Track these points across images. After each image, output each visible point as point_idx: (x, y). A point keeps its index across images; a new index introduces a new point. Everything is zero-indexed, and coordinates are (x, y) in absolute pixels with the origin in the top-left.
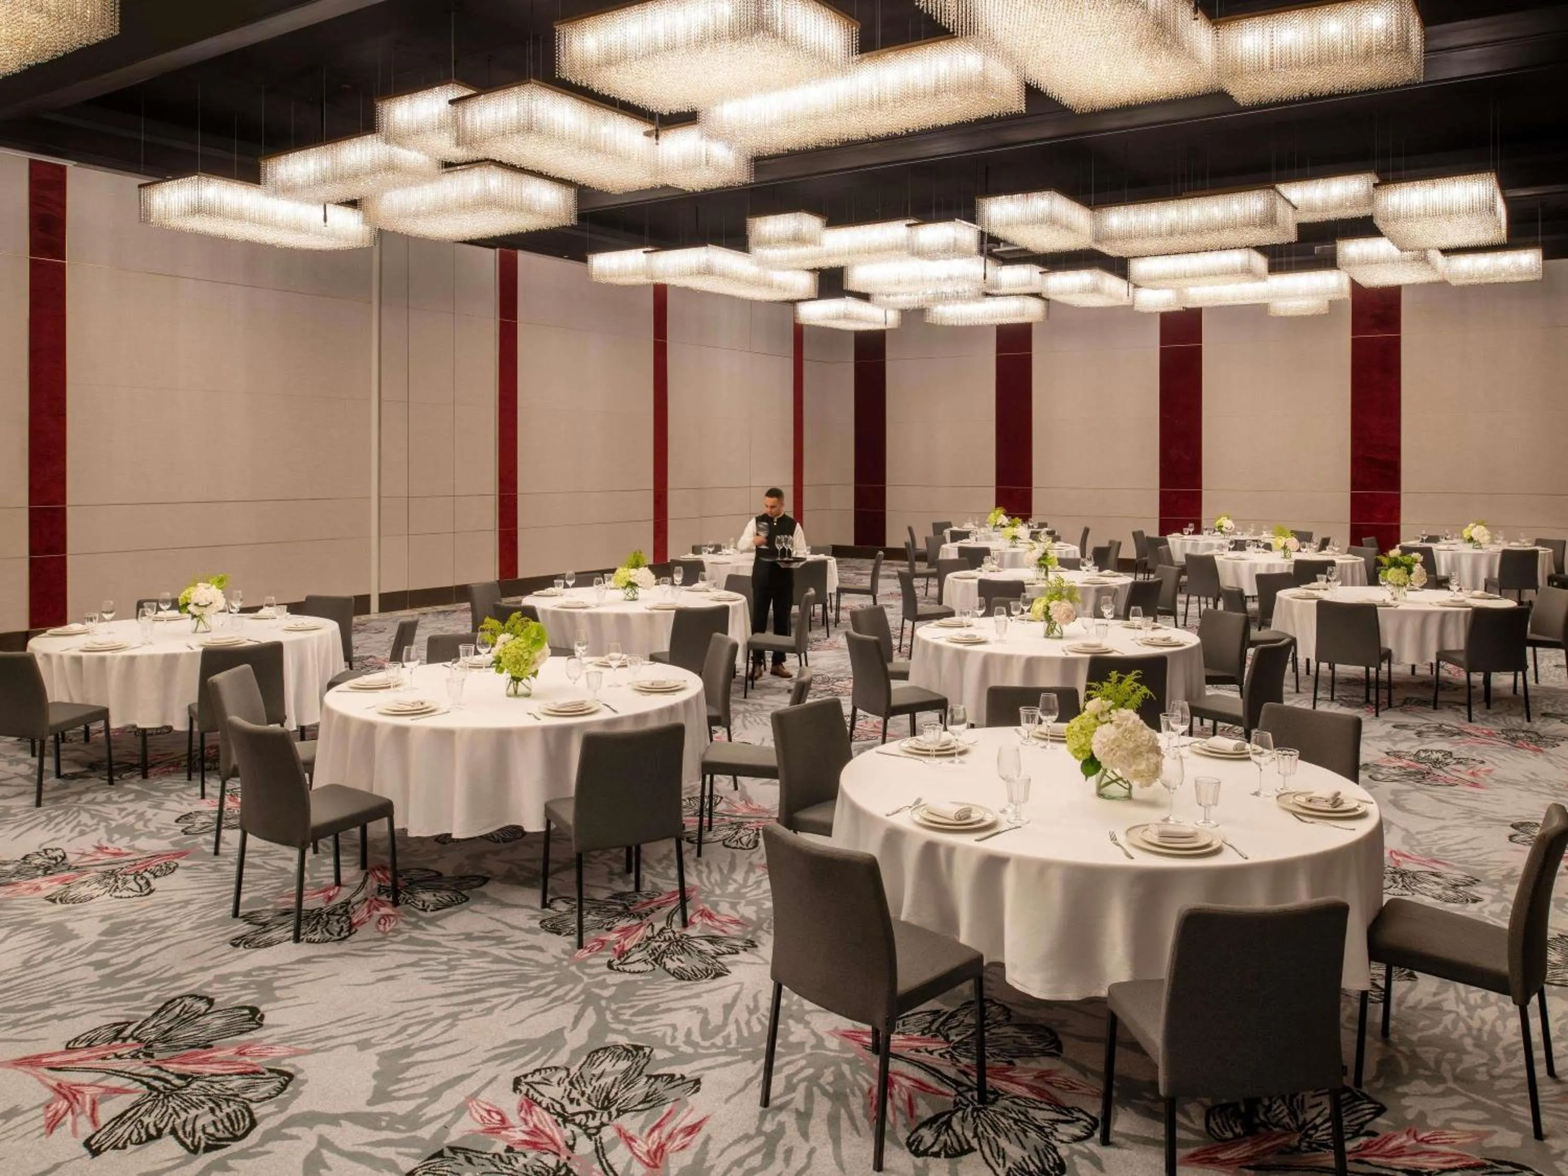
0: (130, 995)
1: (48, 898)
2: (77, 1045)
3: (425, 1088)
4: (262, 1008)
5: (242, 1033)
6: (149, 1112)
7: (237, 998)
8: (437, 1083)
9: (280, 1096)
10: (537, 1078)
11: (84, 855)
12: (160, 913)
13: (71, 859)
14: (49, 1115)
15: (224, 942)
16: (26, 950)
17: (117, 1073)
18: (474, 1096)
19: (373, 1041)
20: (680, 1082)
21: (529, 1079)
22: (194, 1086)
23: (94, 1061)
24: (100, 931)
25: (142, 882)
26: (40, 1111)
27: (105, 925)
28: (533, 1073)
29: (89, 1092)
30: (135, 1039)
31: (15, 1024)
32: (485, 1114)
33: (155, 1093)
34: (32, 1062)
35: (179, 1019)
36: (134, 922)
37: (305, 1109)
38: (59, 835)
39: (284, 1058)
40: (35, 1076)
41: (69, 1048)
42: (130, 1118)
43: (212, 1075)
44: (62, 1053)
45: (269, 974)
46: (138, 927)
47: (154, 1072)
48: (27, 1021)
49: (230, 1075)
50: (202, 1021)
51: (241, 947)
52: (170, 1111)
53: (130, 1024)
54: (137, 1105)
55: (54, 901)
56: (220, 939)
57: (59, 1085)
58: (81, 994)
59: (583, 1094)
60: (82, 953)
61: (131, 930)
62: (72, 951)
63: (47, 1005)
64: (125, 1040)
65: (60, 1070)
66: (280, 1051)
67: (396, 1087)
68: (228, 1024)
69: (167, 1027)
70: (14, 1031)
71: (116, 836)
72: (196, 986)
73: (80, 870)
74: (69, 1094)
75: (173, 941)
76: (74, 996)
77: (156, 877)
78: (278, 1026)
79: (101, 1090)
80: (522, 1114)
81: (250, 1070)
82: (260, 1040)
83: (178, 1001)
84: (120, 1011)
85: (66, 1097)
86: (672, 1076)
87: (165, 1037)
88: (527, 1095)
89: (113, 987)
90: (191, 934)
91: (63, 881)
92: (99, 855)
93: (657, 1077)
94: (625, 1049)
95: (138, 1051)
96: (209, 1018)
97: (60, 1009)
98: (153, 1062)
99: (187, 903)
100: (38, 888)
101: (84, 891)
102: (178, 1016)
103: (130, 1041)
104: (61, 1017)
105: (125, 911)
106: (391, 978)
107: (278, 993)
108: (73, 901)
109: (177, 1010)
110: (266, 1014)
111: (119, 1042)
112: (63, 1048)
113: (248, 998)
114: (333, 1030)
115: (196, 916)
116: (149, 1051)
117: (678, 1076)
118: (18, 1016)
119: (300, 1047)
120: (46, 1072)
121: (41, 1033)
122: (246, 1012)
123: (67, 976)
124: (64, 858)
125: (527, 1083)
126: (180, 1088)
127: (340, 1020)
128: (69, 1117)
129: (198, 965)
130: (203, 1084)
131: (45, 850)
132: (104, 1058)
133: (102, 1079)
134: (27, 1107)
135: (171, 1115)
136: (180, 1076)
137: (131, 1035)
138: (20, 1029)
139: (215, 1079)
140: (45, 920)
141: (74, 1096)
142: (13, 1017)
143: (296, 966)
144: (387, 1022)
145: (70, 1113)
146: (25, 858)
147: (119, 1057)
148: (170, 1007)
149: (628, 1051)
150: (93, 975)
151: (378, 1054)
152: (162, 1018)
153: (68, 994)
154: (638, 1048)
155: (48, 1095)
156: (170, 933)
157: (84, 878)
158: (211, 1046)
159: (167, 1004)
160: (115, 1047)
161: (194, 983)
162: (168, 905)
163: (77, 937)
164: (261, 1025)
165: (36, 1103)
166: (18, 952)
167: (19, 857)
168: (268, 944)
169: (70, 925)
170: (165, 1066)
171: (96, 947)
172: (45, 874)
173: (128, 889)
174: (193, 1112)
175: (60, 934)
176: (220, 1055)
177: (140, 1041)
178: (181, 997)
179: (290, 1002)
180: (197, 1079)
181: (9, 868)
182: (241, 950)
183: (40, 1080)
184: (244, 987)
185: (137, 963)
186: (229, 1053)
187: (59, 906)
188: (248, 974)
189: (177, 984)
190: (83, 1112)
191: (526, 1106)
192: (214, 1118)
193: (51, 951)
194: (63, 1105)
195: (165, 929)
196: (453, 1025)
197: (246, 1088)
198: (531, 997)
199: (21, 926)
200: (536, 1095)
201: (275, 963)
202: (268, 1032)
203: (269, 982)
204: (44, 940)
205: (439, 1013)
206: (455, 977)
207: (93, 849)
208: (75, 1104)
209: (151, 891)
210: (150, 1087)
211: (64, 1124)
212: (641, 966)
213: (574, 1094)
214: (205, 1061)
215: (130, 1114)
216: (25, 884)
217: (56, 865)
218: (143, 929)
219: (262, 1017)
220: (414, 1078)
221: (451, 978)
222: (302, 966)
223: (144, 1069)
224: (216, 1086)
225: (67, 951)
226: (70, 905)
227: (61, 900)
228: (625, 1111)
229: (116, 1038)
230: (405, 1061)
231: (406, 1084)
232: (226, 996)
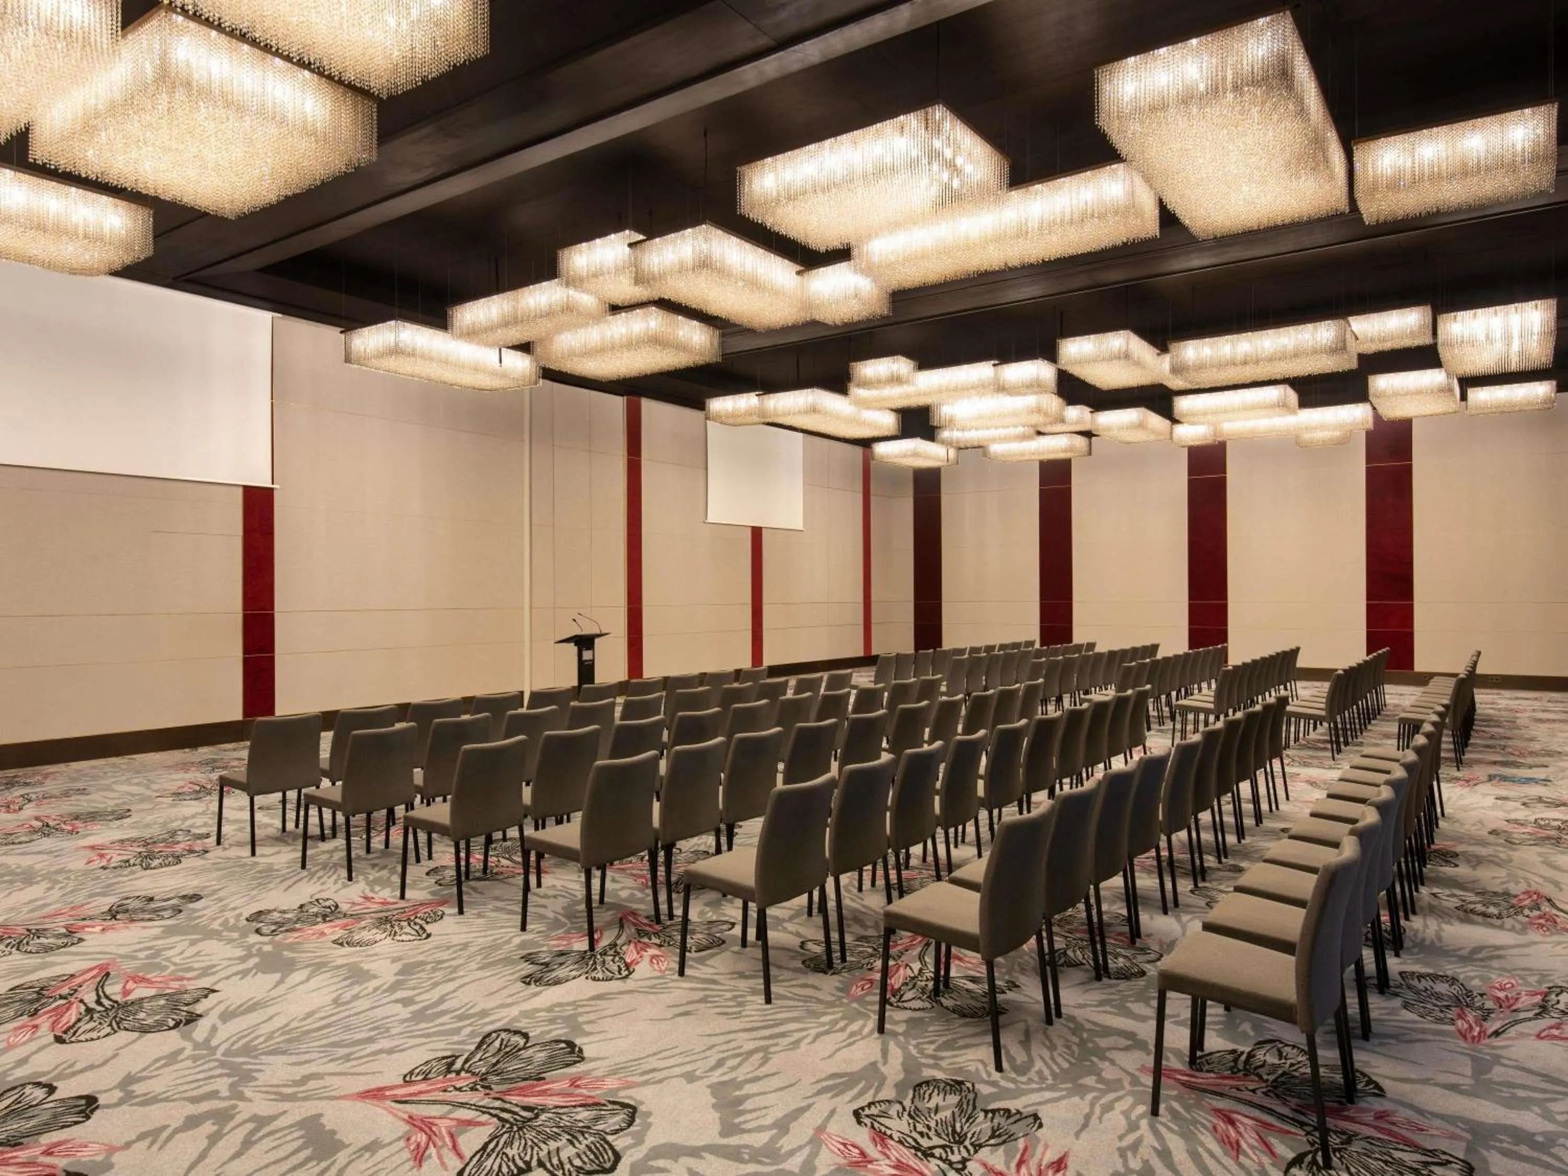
0: (449, 1030)
1: (334, 942)
2: (413, 1078)
3: (769, 1121)
4: (578, 1042)
5: (568, 1065)
6: (509, 1143)
7: (550, 1032)
8: (780, 1115)
9: (632, 1129)
10: (874, 1111)
11: (354, 904)
12: (445, 955)
13: (344, 907)
14: (412, 1147)
15: (516, 981)
16: (334, 988)
17: (462, 1105)
18: (820, 1129)
19: (697, 1073)
20: (1018, 1116)
21: (867, 1112)
22: (543, 1117)
23: (436, 1093)
24: (396, 970)
25: (417, 927)
26: (402, 1143)
27: (397, 966)
28: (869, 1105)
29: (443, 1126)
30: (467, 1072)
31: (347, 1058)
32: (842, 1147)
33: (508, 1126)
34: (376, 1094)
35: (502, 1053)
36: (423, 963)
37: (662, 1141)
38: (324, 887)
39: (619, 1089)
40: (385, 1108)
41: (407, 1080)
42: (493, 1150)
43: (556, 1107)
44: (401, 1086)
45: (569, 1011)
46: (429, 967)
47: (497, 1104)
48: (357, 1055)
49: (574, 1107)
50: (525, 1054)
51: (533, 986)
52: (530, 1143)
53: (457, 1057)
54: (494, 1137)
55: (341, 944)
56: (510, 978)
57: (410, 1117)
58: (399, 1030)
59: (929, 1128)
60: (385, 991)
61: (423, 971)
62: (376, 990)
63: (370, 1040)
64: (458, 1073)
65: (406, 1102)
66: (611, 1083)
67: (741, 1119)
68: (550, 1057)
69: (494, 1061)
70: (349, 1064)
71: (377, 888)
72: (506, 1021)
73: (358, 917)
74: (425, 1125)
75: (467, 980)
76: (393, 1031)
77: (427, 923)
78: (598, 1059)
79: (454, 1123)
80: (879, 1148)
81: (590, 1101)
82: (588, 1072)
83: (494, 1035)
84: (442, 1045)
85: (422, 1129)
86: (1007, 1111)
87: (494, 1069)
88: (873, 1127)
89: (427, 1022)
90: (480, 974)
91: (344, 927)
92: (368, 904)
93: (994, 1111)
94: (947, 1084)
95: (475, 1083)
96: (531, 1051)
97: (384, 1044)
98: (494, 1095)
99: (465, 946)
100: (322, 934)
101: (366, 935)
102: (500, 1050)
103: (463, 1074)
104: (390, 1051)
105: (410, 953)
106: (687, 1013)
107: (587, 1028)
108: (359, 944)
109: (497, 1044)
110: (584, 1048)
111: (453, 1075)
112: (400, 1081)
113: (560, 1031)
114: (653, 1063)
115: (479, 958)
116: (485, 1083)
117: (1014, 1111)
118: (347, 1050)
119: (629, 1079)
120: (393, 1104)
121: (374, 1066)
122: (563, 1045)
123: (379, 1013)
124: (337, 907)
125: (868, 1116)
126: (530, 1120)
127: (655, 1054)
128: (432, 1150)
129: (499, 1002)
130: (550, 1115)
131: (317, 900)
132: (445, 1091)
133: (450, 1112)
134: (388, 1141)
135: (532, 1148)
136: (526, 1108)
137: (462, 1069)
138: (354, 1063)
139: (561, 1111)
140: (340, 962)
141: (430, 1129)
142: (342, 1051)
143: (592, 1002)
144: (702, 1055)
145: (431, 1145)
146: (301, 906)
147: (460, 1089)
148: (488, 1040)
149: (951, 1086)
150: (405, 1012)
151: (708, 1087)
152: (486, 1051)
153: (388, 1030)
154: (961, 1083)
155: (405, 1128)
156: (461, 973)
157: (363, 923)
158: (543, 1079)
159: (484, 1038)
160: (451, 1080)
161: (502, 1018)
162: (449, 948)
163: (375, 977)
164: (583, 1059)
165: (396, 1136)
166: (325, 991)
167: (296, 906)
168: (557, 982)
169: (366, 967)
170: (507, 1098)
171: (395, 987)
172: (325, 921)
173: (406, 934)
174: (553, 1145)
175: (357, 975)
176: (555, 1086)
177: (474, 1074)
178: (495, 1032)
179: (601, 1036)
180: (543, 1111)
181: (289, 916)
182: (533, 988)
183: (390, 1112)
184: (552, 1021)
185: (442, 1000)
186: (564, 1085)
187: (347, 950)
188: (550, 1009)
189: (487, 1020)
190: (445, 1145)
191: (878, 1139)
192: (576, 1150)
193: (356, 989)
194: (422, 1138)
195: (455, 969)
196: (765, 1061)
197: (597, 1119)
198: (827, 1032)
199: (319, 967)
200: (883, 1129)
201: (571, 999)
202: (591, 1066)
203: (574, 1017)
204: (345, 979)
205: (750, 1046)
206: (748, 1013)
207: (361, 900)
208: (433, 1137)
209: (429, 936)
210: (500, 1119)
211: (430, 1157)
212: (917, 1004)
213: (920, 1128)
214: (543, 1093)
215: (491, 1146)
216: (310, 930)
217: (332, 912)
218: (434, 970)
219: (581, 1050)
220: (754, 1110)
221: (744, 1013)
222: (598, 1002)
223: (486, 1102)
224: (564, 1117)
225: (371, 989)
226: (358, 948)
227: (348, 943)
228: (981, 1146)
229: (449, 1071)
230: (737, 1093)
231: (749, 1116)
232: (538, 1031)
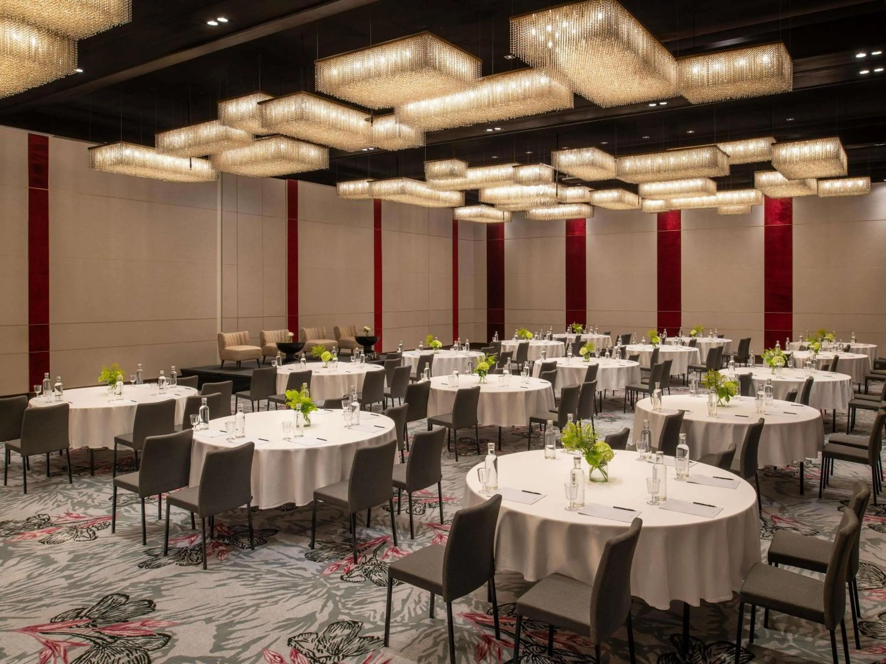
0: (84, 594)
1: (40, 541)
2: (56, 621)
3: (241, 644)
4: (155, 601)
5: (144, 614)
6: (94, 656)
7: (142, 595)
8: (248, 641)
9: (164, 648)
10: (300, 638)
11: (59, 517)
12: (101, 550)
13: (53, 520)
14: (42, 657)
15: (135, 565)
16: (28, 569)
17: (78, 635)
18: (266, 648)
19: (214, 618)
20: (376, 641)
21: (296, 639)
22: (118, 642)
23: (65, 629)
24: (68, 559)
25: (91, 533)
26: (37, 655)
27: (71, 556)
28: (299, 636)
29: (63, 645)
30: (87, 617)
31: (23, 609)
32: (272, 657)
33: (98, 646)
34: (32, 629)
35: (110, 607)
36: (87, 554)
37: (177, 655)
38: (46, 507)
39: (167, 627)
40: (34, 637)
41: (52, 622)
42: (84, 659)
43: (128, 636)
44: (48, 625)
45: (158, 583)
46: (89, 557)
47: (97, 635)
48: (29, 607)
49: (138, 636)
50: (123, 608)
51: (144, 568)
52: (106, 655)
53: (85, 609)
54: (88, 652)
55: (43, 543)
56: (133, 564)
57: (47, 641)
58: (59, 593)
59: (325, 647)
60: (58, 571)
61: (85, 559)
62: (53, 570)
63: (40, 599)
64: (82, 618)
65: (47, 633)
66: (164, 624)
67: (225, 643)
68: (136, 609)
69: (104, 611)
70: (22, 613)
71: (77, 508)
72: (119, 589)
73: (58, 526)
74: (52, 646)
75: (108, 564)
76: (54, 594)
77: (98, 530)
78: (163, 610)
79: (69, 644)
80: (292, 658)
81: (148, 633)
82: (153, 618)
83: (110, 597)
84: (79, 602)
85: (50, 648)
86: (372, 638)
87: (103, 616)
88: (295, 647)
89: (75, 589)
90: (117, 561)
91: (49, 532)
92: (68, 518)
93: (364, 638)
94: (348, 623)
95: (89, 624)
96: (127, 606)
97: (47, 601)
98: (97, 629)
99: (115, 544)
100: (35, 536)
101: (60, 537)
102: (110, 605)
103: (84, 618)
104: (48, 606)
105: (82, 548)
106: (224, 585)
107: (163, 593)
108: (54, 543)
109: (110, 601)
110: (157, 604)
111: (79, 619)
112: (49, 622)
113: (147, 595)
114: (192, 613)
115: (120, 551)
116: (95, 624)
117: (375, 638)
118: (25, 605)
119: (175, 621)
120: (40, 634)
121: (38, 614)
122: (146, 603)
123: (51, 583)
124: (49, 519)
125: (295, 641)
126: (111, 643)
127: (196, 607)
128: (52, 659)
129: (121, 578)
130: (123, 641)
131: (39, 515)
132: (71, 627)
133: (70, 638)
134: (30, 653)
135: (106, 657)
136: (111, 637)
137: (85, 615)
138: (26, 612)
139: (129, 638)
140: (39, 553)
141: (55, 647)
142: (22, 605)
143: (173, 578)
144: (221, 608)
145: (52, 656)
146: (28, 519)
147: (79, 627)
148: (105, 600)
149: (350, 624)
150: (64, 583)
151: (216, 626)
152: (102, 606)
153: (52, 593)
154: (356, 623)
155: (41, 647)
156: (106, 561)
157: (60, 530)
158: (127, 621)
159: (104, 599)
160: (76, 622)
161: (119, 587)
162: (105, 545)
163: (56, 562)
164: (154, 610)
165: (35, 651)
166: (24, 571)
167: (25, 519)
168: (158, 566)
169: (52, 556)
170: (103, 632)
171: (67, 568)
172: (39, 528)
173: (83, 536)
174: (118, 656)
175: (47, 561)
176: (132, 626)
177: (90, 618)
178: (112, 595)
179: (170, 598)
180: (120, 638)
181: (19, 525)
182: (144, 570)
183: (37, 639)
184: (145, 589)
185: (88, 577)
186: (137, 625)
187: (47, 546)
188: (148, 582)
189: (109, 588)
190: (60, 656)
191: (294, 653)
192: (128, 659)
193: (43, 569)
194: (49, 652)
195: (103, 558)
196: (256, 610)
197: (146, 643)
198: (299, 595)
199: (24, 557)
200: (300, 648)
201: (162, 576)
202: (158, 614)
203: (158, 587)
204: (38, 564)
205: (249, 604)
206: (259, 584)
207: (64, 515)
208: (55, 651)
209: (96, 538)
210: (95, 643)
211: (50, 662)
212: (359, 579)
213: (321, 647)
214: (124, 629)
215: (84, 657)
216: (28, 534)
217: (44, 523)
218: (92, 558)
219: (155, 605)
220: (235, 639)
221: (256, 585)
222: (176, 578)
223: (92, 633)
224: (130, 642)
225: (51, 570)
226: (53, 545)
227: (47, 542)
228: (347, 656)
229: (77, 617)
230: (230, 629)
231: (230, 642)
232: (136, 594)
